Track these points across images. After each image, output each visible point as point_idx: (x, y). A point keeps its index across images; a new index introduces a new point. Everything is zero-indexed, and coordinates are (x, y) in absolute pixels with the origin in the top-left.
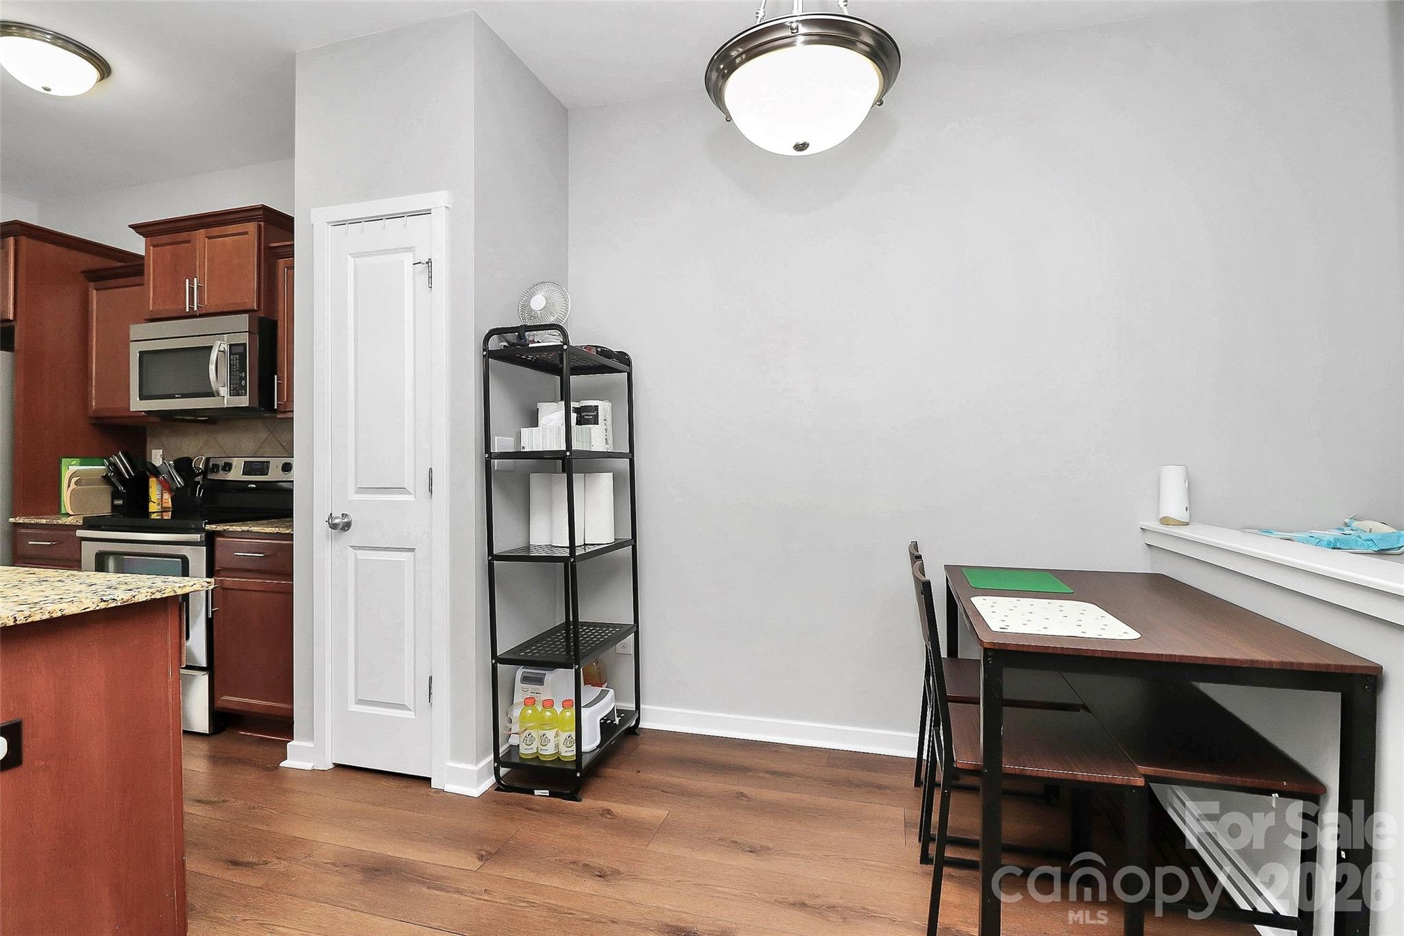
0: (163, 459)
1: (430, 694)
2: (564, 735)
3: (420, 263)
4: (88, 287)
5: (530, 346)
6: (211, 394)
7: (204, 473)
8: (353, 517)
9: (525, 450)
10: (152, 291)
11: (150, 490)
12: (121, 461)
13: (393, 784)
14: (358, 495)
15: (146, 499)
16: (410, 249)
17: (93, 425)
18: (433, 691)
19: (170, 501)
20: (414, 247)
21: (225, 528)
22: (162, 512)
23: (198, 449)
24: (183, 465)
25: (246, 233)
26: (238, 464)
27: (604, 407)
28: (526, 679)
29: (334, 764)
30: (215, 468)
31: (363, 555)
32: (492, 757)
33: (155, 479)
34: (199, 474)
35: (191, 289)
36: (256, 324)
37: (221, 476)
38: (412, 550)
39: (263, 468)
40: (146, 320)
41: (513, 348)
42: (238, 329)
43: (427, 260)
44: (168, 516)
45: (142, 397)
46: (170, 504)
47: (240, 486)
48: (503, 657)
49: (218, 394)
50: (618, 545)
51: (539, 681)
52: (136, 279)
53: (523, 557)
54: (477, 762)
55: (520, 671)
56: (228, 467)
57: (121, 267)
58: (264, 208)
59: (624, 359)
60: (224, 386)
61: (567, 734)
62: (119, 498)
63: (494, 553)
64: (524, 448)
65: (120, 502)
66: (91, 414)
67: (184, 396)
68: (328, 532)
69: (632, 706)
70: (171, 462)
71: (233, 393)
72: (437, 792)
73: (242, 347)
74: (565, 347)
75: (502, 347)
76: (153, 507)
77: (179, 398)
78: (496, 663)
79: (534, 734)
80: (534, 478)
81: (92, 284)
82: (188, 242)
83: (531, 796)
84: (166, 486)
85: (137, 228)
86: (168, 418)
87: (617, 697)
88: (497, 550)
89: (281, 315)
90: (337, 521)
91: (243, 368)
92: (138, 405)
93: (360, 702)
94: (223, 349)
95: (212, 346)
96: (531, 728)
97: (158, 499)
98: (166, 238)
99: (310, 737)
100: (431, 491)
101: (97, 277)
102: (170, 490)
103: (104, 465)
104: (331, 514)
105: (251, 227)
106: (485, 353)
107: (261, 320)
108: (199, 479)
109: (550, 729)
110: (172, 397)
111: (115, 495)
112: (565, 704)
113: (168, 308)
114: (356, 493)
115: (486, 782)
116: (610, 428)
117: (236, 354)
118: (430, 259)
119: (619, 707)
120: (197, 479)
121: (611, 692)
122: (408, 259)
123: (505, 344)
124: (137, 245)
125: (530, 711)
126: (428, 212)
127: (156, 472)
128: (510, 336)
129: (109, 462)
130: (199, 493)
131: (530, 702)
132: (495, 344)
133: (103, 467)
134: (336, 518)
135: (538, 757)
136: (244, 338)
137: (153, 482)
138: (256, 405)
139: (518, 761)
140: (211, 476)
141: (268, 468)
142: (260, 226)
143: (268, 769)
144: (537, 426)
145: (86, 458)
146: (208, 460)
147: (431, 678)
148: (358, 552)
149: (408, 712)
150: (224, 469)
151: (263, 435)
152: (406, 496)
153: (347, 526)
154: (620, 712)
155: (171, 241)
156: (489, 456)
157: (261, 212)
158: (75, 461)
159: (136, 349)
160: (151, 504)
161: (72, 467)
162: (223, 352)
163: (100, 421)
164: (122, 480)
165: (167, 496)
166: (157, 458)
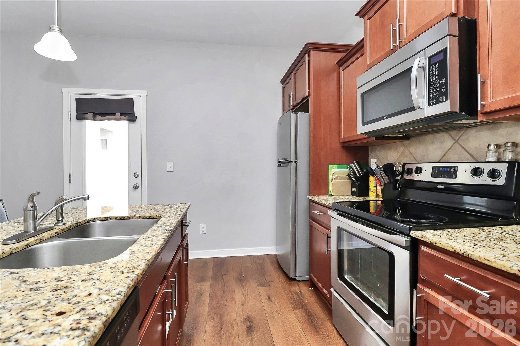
0: (377, 165)
4: (340, 71)
6: (413, 109)
7: (402, 174)
10: (368, 51)
11: (370, 183)
12: (355, 166)
15: (367, 189)
17: (343, 147)
19: (381, 191)
23: (398, 157)
24: (389, 169)
26: (427, 169)
30: (409, 171)
33: (372, 177)
34: (398, 175)
37: (415, 177)
39: (451, 172)
45: (364, 123)
46: (381, 193)
47: (430, 186)
49: (419, 107)
56: (419, 170)
60: (424, 98)
62: (355, 187)
67: (390, 116)
70: (382, 167)
71: (433, 103)
73: (442, 53)
77: (386, 118)
81: (341, 69)
84: (378, 181)
85: (359, 12)
91: (443, 75)
92: (361, 129)
94: (421, 65)
95: (412, 67)
97: (375, 190)
98: (375, 7)
101: (343, 62)
102: (381, 184)
103: (348, 169)
107: (461, 19)
108: (398, 178)
110: (381, 119)
111: (353, 185)
113: (378, 56)
117: (435, 64)
120: (397, 178)
127: (373, 173)
129: (350, 166)
137: (371, 178)
138: (457, 109)
140: (407, 177)
141: (456, 172)
145: (340, 164)
146: (404, 165)
150: (416, 172)
158: (335, 166)
159: (359, 92)
160: (370, 192)
161: (333, 170)
162: (424, 68)
163: (345, 144)
164: (356, 177)
165: (379, 188)
166: (374, 164)
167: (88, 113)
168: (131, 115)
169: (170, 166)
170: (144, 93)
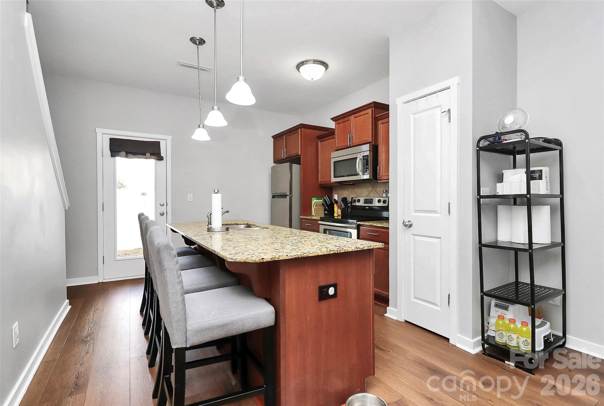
0: (338, 198)
1: (449, 302)
2: (522, 339)
3: (445, 111)
4: (318, 142)
5: (504, 142)
6: (357, 175)
7: (351, 203)
8: (413, 222)
9: (499, 194)
10: (337, 141)
11: (335, 208)
12: (326, 198)
13: (432, 336)
14: (414, 213)
15: (333, 211)
16: (439, 106)
17: (319, 187)
18: (450, 300)
20: (441, 105)
21: (364, 223)
22: (338, 216)
23: (349, 194)
24: (344, 200)
25: (368, 113)
26: (362, 200)
27: (545, 170)
28: (496, 306)
29: (405, 320)
30: (355, 201)
31: (417, 238)
32: (480, 337)
34: (349, 203)
35: (350, 137)
36: (371, 147)
37: (357, 204)
38: (440, 238)
39: (371, 201)
40: (335, 150)
41: (492, 144)
42: (366, 149)
43: (448, 110)
44: (340, 218)
45: (335, 177)
46: (340, 213)
47: (363, 208)
48: (486, 293)
49: (359, 175)
50: (553, 245)
51: (506, 308)
52: (332, 136)
53: (494, 246)
54: (473, 338)
55: (494, 302)
56: (359, 201)
57: (327, 134)
58: (374, 102)
59: (558, 143)
60: (361, 172)
61: (524, 339)
62: (326, 211)
63: (482, 243)
64: (498, 193)
65: (327, 212)
66: (319, 183)
67: (348, 176)
68: (403, 227)
69: (561, 334)
70: (341, 199)
71: (364, 174)
72: (452, 346)
73: (367, 156)
74: (527, 141)
75: (487, 145)
76: (335, 215)
77: (346, 177)
78: (483, 295)
79: (504, 333)
80: (500, 208)
81: (319, 141)
82: (348, 120)
83: (502, 363)
84: (339, 207)
85: (332, 119)
86: (341, 183)
87: (551, 327)
88: (483, 242)
89: (379, 143)
90: (407, 223)
91: (367, 164)
92: (334, 180)
93: (416, 298)
94: (360, 158)
95: (357, 157)
96: (503, 330)
97: (337, 212)
98: (341, 121)
99: (396, 307)
100: (449, 213)
101: (321, 138)
102: (341, 209)
104: (404, 220)
105: (370, 111)
106: (478, 148)
107: (373, 145)
108: (349, 205)
109: (514, 334)
110: (344, 176)
111: (325, 210)
112: (524, 324)
113: (342, 145)
114: (414, 212)
115: (477, 349)
116: (549, 181)
117: (365, 159)
118: (449, 109)
119: (553, 333)
121: (548, 324)
122: (438, 111)
123: (489, 143)
124: (332, 125)
125: (501, 322)
126: (449, 88)
127: (336, 202)
128: (491, 139)
129: (323, 198)
130: (350, 210)
131: (501, 317)
132: (483, 144)
133: (322, 201)
134: (407, 222)
135: (506, 345)
136: (367, 153)
137: (335, 206)
138: (371, 178)
139: (494, 344)
140: (353, 204)
141: (373, 201)
142: (372, 109)
143: (380, 315)
144: (503, 182)
145: (318, 198)
146: (352, 198)
147: (449, 295)
148: (415, 236)
149: (438, 307)
150: (358, 202)
151: (370, 189)
152: (437, 214)
153: (411, 226)
154: (553, 335)
155: (343, 121)
156: (480, 197)
157: (373, 104)
158: (315, 199)
159: (333, 161)
160: (335, 213)
161: (314, 201)
162: (361, 159)
163: (321, 186)
164: (327, 205)
165: (339, 211)
166: (336, 197)
167: (121, 152)
168: (158, 155)
169: (190, 197)
170: (169, 138)
